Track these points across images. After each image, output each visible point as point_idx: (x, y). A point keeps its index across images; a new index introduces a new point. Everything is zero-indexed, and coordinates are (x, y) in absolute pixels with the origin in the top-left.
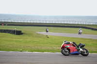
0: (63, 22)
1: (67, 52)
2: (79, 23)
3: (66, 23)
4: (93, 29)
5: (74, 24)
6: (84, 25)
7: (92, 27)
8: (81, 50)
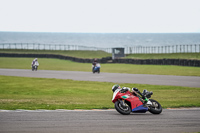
0: (13, 47)
1: (125, 107)
2: (47, 48)
3: (19, 47)
4: (74, 60)
5: (36, 51)
6: (56, 51)
7: (73, 56)
8: (149, 103)
